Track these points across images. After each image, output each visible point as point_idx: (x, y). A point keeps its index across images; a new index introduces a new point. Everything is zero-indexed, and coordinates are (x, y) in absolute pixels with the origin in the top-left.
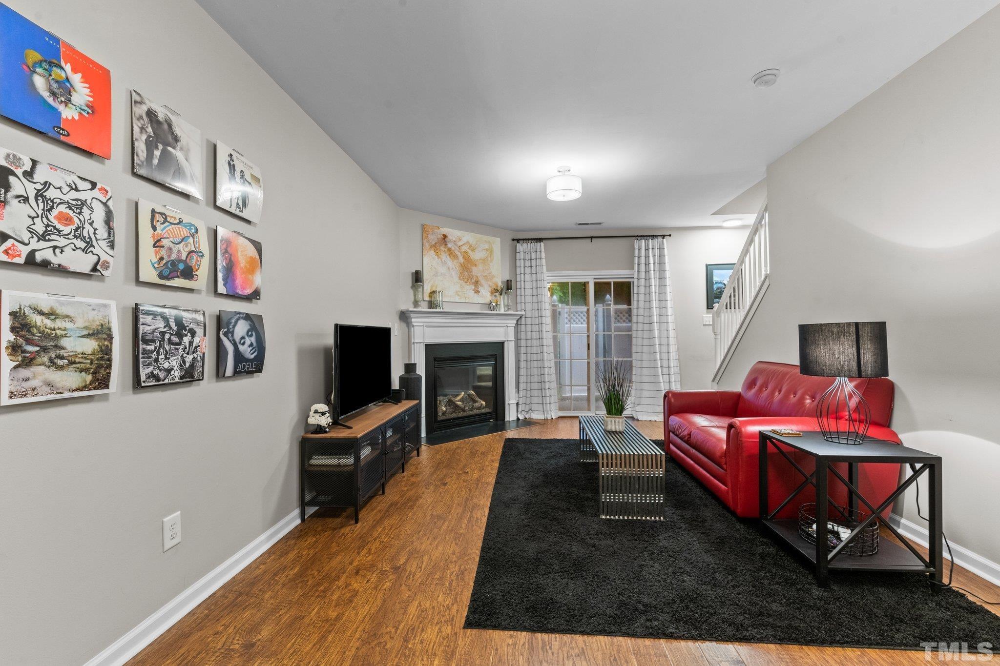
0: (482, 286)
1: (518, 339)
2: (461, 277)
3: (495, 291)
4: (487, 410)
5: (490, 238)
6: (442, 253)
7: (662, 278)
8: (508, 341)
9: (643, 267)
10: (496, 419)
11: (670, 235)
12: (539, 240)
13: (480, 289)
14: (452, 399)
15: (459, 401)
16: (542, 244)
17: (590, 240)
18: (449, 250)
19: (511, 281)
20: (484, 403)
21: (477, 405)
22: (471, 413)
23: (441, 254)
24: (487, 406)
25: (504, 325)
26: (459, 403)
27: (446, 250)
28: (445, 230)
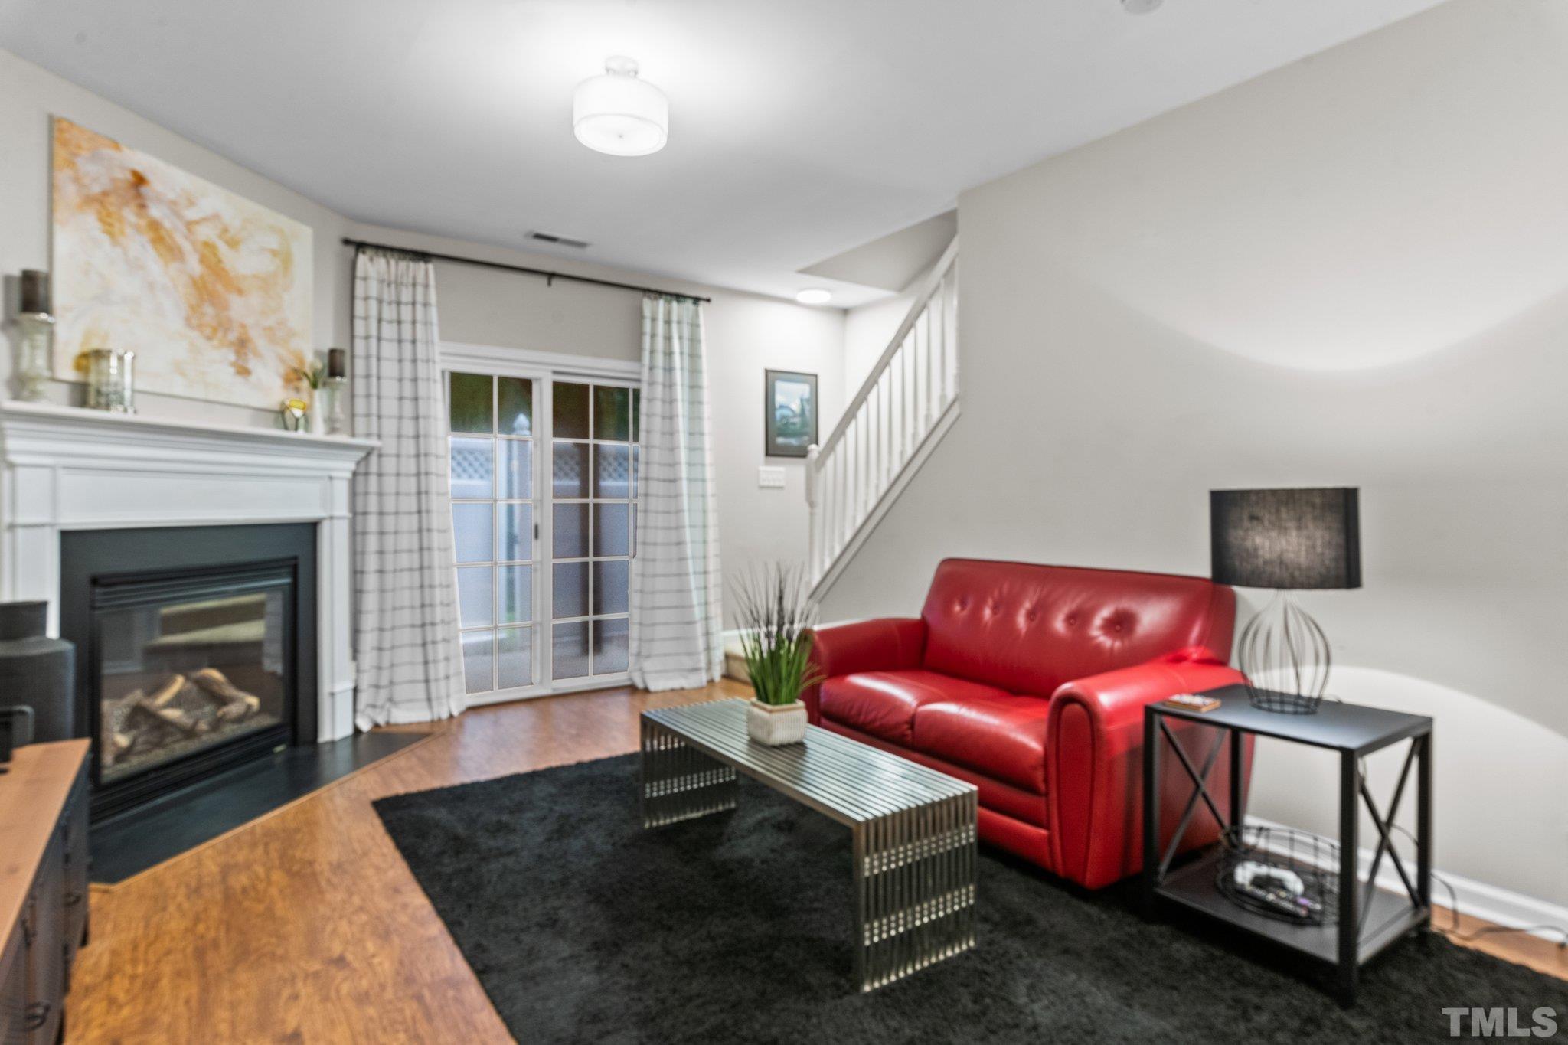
0: (257, 354)
1: (356, 513)
2: (193, 319)
3: (294, 376)
4: (266, 721)
5: (284, 222)
6: (129, 231)
7: (694, 387)
8: (331, 518)
9: (660, 359)
10: (294, 742)
11: (708, 300)
12: (423, 256)
13: (252, 364)
14: (147, 702)
15: (170, 704)
16: (430, 266)
17: (544, 280)
18: (155, 226)
19: (342, 352)
20: (253, 701)
21: (234, 710)
22: (214, 738)
23: (122, 233)
24: (263, 709)
25: (319, 473)
26: (173, 714)
27: (143, 223)
28: (141, 161)
